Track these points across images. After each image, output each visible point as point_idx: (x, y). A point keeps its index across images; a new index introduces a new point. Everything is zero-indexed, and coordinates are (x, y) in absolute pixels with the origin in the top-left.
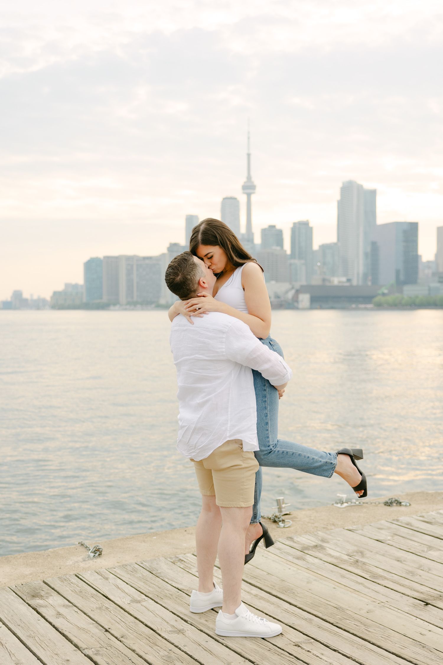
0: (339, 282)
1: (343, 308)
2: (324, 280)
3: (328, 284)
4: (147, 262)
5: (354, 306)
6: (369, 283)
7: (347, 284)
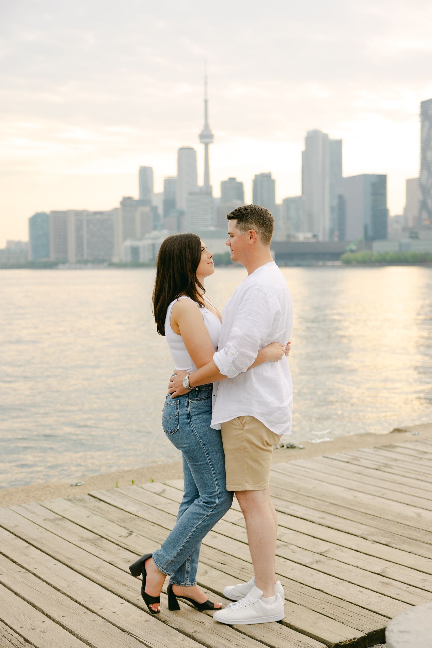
0: (305, 238)
1: (309, 266)
2: (289, 236)
3: (292, 240)
4: (98, 217)
5: (321, 263)
6: (336, 239)
7: (314, 240)
